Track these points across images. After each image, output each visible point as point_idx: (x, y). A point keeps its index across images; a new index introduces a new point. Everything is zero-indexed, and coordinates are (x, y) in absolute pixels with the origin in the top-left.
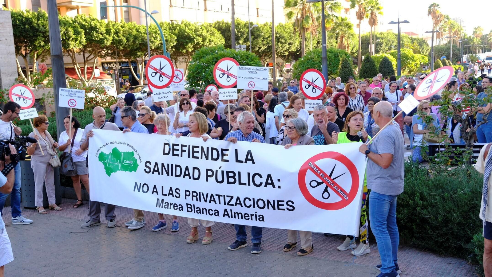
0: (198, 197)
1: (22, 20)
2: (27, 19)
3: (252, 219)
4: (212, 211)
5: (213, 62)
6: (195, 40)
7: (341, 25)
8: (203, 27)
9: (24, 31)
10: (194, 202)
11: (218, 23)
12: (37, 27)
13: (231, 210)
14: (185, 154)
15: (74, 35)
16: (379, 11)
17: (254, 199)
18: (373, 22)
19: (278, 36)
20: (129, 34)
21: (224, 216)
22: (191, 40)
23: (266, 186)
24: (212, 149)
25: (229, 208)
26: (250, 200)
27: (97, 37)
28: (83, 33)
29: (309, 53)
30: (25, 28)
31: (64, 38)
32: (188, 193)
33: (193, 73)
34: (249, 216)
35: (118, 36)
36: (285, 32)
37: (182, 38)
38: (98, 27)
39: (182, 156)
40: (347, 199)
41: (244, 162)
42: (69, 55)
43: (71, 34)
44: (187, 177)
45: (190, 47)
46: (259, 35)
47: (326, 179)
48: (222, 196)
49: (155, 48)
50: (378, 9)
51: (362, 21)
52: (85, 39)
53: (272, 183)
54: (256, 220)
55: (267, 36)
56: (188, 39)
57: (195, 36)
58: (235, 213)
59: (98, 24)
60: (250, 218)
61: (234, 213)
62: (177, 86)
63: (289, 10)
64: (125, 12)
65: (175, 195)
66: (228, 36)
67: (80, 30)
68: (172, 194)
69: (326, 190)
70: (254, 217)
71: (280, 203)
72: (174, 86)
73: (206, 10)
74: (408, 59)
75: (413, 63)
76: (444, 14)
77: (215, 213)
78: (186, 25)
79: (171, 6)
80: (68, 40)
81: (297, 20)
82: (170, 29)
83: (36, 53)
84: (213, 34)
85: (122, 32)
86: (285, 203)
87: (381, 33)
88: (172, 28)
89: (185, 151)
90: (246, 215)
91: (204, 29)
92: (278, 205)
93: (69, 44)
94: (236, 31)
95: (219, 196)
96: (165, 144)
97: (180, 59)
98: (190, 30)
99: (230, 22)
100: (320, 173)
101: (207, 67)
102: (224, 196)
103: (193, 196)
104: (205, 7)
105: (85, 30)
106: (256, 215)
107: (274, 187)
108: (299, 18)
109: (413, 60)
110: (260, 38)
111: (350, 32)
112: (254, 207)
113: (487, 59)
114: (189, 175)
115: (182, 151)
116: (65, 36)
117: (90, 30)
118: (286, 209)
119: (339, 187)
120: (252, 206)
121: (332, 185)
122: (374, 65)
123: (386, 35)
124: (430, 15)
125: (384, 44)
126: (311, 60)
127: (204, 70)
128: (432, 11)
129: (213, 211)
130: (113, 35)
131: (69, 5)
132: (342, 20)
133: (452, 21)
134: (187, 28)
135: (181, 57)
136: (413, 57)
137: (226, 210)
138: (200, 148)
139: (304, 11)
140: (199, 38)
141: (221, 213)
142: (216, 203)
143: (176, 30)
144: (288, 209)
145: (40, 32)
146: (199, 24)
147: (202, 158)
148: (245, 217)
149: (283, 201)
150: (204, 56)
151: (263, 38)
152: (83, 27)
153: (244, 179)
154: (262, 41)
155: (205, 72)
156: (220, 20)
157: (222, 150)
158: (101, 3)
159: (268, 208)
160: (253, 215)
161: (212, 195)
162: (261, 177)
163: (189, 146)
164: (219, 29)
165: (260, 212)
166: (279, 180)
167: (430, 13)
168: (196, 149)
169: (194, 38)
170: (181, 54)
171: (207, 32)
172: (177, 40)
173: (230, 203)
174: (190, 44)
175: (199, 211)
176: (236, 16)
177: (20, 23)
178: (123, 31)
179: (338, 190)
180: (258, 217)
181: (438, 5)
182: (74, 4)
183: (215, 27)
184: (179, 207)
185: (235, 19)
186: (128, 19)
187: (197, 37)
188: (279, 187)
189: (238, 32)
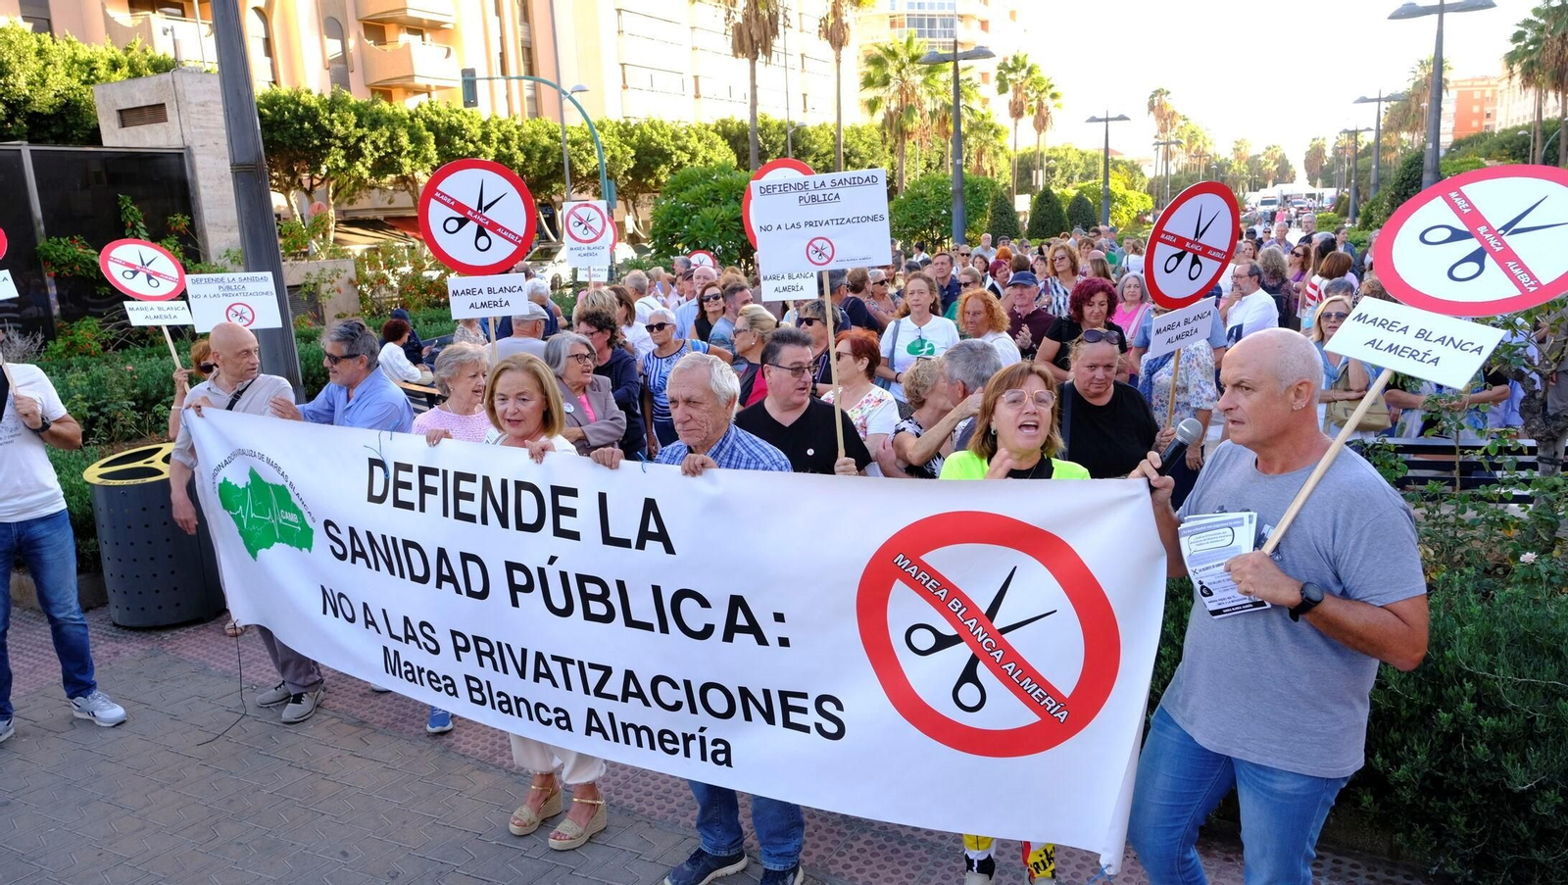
0: (496, 656)
1: (296, 110)
2: (307, 109)
3: (687, 754)
4: (548, 710)
5: (706, 200)
6: (674, 158)
7: (979, 129)
8: (691, 131)
9: (302, 135)
10: (486, 673)
11: (724, 122)
12: (328, 127)
13: (611, 715)
14: (434, 502)
15: (411, 143)
16: (1056, 101)
17: (687, 684)
18: (1041, 123)
19: (847, 150)
20: (533, 143)
21: (588, 733)
22: (666, 157)
23: (728, 637)
24: (520, 486)
25: (602, 707)
26: (675, 686)
27: (461, 148)
28: (432, 140)
29: (916, 185)
30: (302, 128)
31: (389, 150)
32: (461, 642)
33: (662, 225)
34: (675, 741)
35: (508, 148)
36: (861, 144)
37: (646, 154)
38: (465, 127)
39: (422, 509)
40: (1063, 716)
41: (634, 543)
42: (407, 188)
43: (404, 140)
44: (447, 586)
45: (663, 173)
46: (809, 148)
47: (972, 623)
48: (572, 662)
49: (588, 174)
50: (1054, 96)
51: (1020, 121)
52: (435, 152)
53: (753, 628)
54: (704, 758)
55: (824, 151)
56: (659, 156)
57: (673, 148)
58: (625, 727)
59: (465, 121)
60: (681, 747)
61: (623, 724)
62: (586, 251)
63: (871, 93)
64: (529, 98)
65: (425, 644)
66: (743, 150)
67: (425, 133)
68: (415, 638)
69: (969, 675)
70: (695, 746)
71: (792, 701)
72: (579, 252)
73: (697, 96)
74: (1114, 201)
75: (1124, 209)
76: (1180, 112)
77: (558, 720)
78: (652, 126)
79: (625, 87)
80: (399, 154)
81: (890, 115)
82: (620, 133)
83: (332, 184)
84: (711, 146)
85: (516, 136)
86: (809, 704)
87: (1054, 150)
88: (625, 132)
89: (433, 491)
90: (667, 737)
91: (694, 134)
92: (787, 709)
93: (400, 164)
94: (760, 139)
95: (565, 662)
96: (373, 462)
97: (644, 198)
98: (663, 136)
99: (747, 121)
100: (948, 599)
101: (695, 211)
102: (581, 664)
103: (480, 653)
104: (697, 91)
105: (437, 135)
106: (702, 740)
107: (762, 640)
108: (892, 109)
109: (1124, 203)
110: (811, 154)
111: (997, 142)
112: (693, 710)
113: (1264, 203)
114: (452, 579)
115: (425, 490)
116: (392, 146)
117: (446, 134)
118: (813, 729)
119: (1027, 670)
120: (686, 705)
121: (998, 655)
122: (1060, 210)
123: (1062, 154)
124: (1152, 113)
125: (1059, 171)
126: (921, 200)
127: (686, 219)
128: (1157, 106)
129: (552, 710)
130: (495, 144)
131: (410, 84)
132: (983, 116)
133: (1192, 126)
134: (654, 133)
135: (647, 195)
136: (1124, 196)
137: (591, 713)
138: (479, 480)
139: (904, 96)
140: (683, 154)
141: (579, 721)
142: (555, 685)
143: (635, 137)
144: (819, 727)
145: (336, 137)
146: (682, 125)
147: (485, 521)
148: (662, 741)
149: (804, 696)
150: (687, 188)
151: (817, 155)
152: (431, 126)
153: (643, 608)
154: (815, 161)
155: (688, 224)
156: (726, 117)
157: (557, 491)
158: (464, 72)
159: (748, 717)
160: (693, 737)
161: (539, 656)
162: (704, 603)
163: (445, 473)
164: (726, 135)
165: (716, 729)
166: (779, 617)
167: (1152, 107)
168: (465, 486)
169: (672, 153)
170: (646, 189)
171: (699, 140)
172: (636, 157)
173: (604, 691)
174: (663, 166)
175: (509, 705)
176: (759, 110)
177: (293, 118)
178: (519, 138)
179: (1021, 677)
180: (710, 749)
181: (1168, 93)
182: (419, 82)
183: (715, 131)
184: (443, 683)
185: (758, 115)
186: (536, 113)
187: (679, 152)
188: (784, 642)
189: (765, 141)
